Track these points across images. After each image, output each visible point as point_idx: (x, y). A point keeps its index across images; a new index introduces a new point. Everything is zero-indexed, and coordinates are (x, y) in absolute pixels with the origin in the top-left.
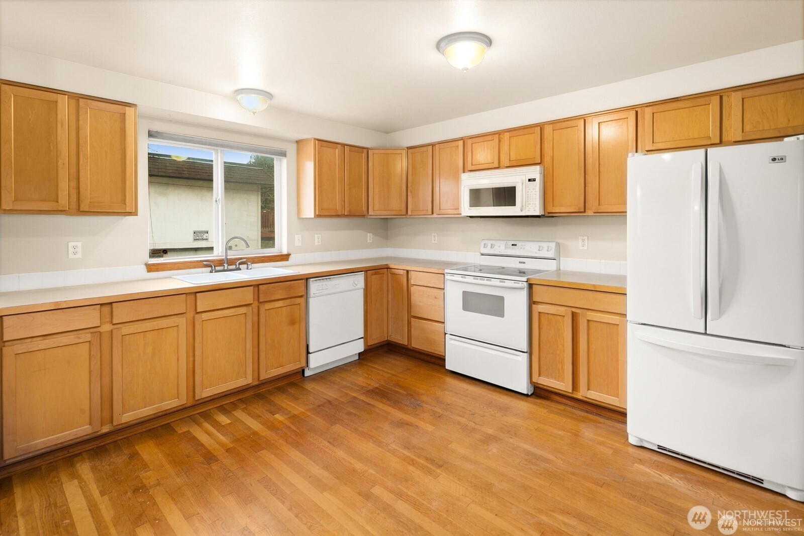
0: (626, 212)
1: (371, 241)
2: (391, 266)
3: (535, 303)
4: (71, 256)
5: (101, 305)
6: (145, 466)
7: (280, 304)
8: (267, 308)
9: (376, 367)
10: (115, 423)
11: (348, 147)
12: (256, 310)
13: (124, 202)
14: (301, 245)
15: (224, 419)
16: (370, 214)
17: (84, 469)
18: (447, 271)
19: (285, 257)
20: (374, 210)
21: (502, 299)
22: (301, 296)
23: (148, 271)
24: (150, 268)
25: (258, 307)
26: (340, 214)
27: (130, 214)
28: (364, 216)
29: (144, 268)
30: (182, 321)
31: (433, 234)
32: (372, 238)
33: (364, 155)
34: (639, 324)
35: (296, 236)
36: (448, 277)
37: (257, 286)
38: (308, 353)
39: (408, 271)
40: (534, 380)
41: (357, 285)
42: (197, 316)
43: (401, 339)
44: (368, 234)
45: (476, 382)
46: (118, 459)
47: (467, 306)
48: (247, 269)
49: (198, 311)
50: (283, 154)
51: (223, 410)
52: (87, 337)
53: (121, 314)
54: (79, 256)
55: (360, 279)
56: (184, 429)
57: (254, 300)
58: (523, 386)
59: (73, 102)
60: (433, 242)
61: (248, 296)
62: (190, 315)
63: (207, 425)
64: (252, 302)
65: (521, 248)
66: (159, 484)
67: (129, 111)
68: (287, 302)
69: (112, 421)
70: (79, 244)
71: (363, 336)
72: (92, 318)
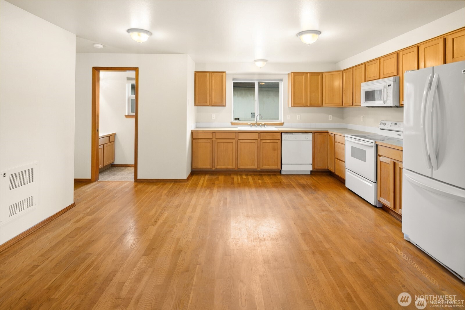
0: (403, 105)
1: (331, 119)
2: (329, 132)
3: (380, 156)
4: (212, 119)
5: (213, 132)
6: (218, 180)
7: (269, 141)
8: (263, 142)
9: (314, 178)
10: (216, 168)
11: (310, 74)
12: (259, 142)
13: (222, 102)
14: (289, 119)
15: (244, 177)
16: (323, 105)
17: (207, 177)
18: (346, 135)
19: (282, 124)
20: (325, 103)
21: (365, 151)
22: (279, 140)
23: (232, 125)
24: (233, 124)
25: (260, 141)
26: (305, 105)
27: (224, 106)
28: (320, 106)
29: (230, 124)
30: (233, 141)
31: (362, 117)
32: (331, 118)
33: (320, 76)
34: (407, 170)
35: (287, 115)
36: (346, 138)
37: (259, 133)
38: (282, 164)
39: (335, 135)
40: (378, 199)
41: (307, 139)
42: (238, 140)
43: (332, 169)
44: (329, 116)
45: (355, 195)
46: (214, 177)
47: (353, 155)
48: (264, 127)
49: (239, 139)
50: (282, 80)
51: (247, 175)
52: (209, 141)
53: (218, 136)
54: (214, 119)
55: (310, 136)
56: (233, 176)
57: (258, 138)
58: (372, 201)
59: (210, 74)
60: (362, 121)
61: (256, 136)
62: (236, 140)
63: (239, 177)
64: (257, 139)
65: (398, 126)
66: (218, 184)
67: (224, 74)
68: (272, 141)
69: (215, 167)
70: (214, 115)
71: (311, 163)
72: (210, 136)
